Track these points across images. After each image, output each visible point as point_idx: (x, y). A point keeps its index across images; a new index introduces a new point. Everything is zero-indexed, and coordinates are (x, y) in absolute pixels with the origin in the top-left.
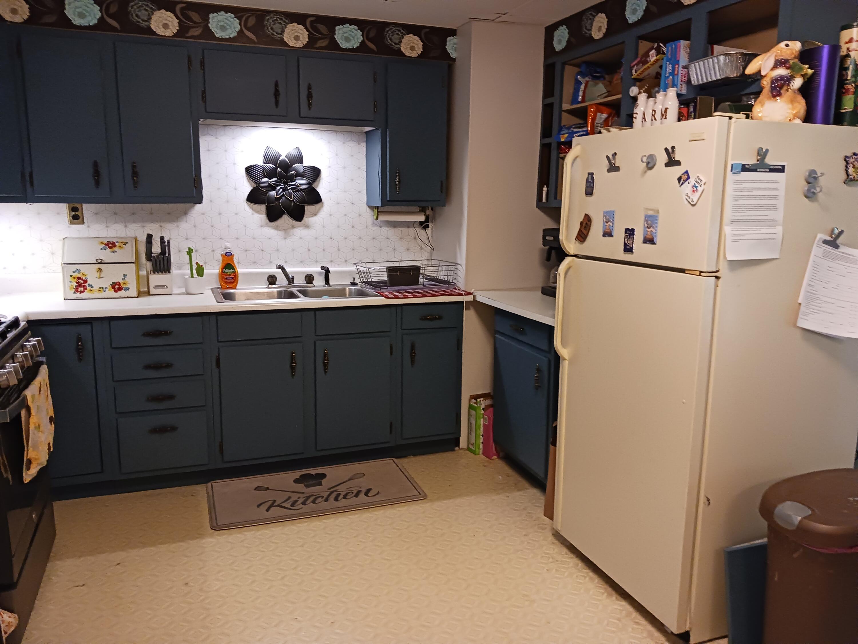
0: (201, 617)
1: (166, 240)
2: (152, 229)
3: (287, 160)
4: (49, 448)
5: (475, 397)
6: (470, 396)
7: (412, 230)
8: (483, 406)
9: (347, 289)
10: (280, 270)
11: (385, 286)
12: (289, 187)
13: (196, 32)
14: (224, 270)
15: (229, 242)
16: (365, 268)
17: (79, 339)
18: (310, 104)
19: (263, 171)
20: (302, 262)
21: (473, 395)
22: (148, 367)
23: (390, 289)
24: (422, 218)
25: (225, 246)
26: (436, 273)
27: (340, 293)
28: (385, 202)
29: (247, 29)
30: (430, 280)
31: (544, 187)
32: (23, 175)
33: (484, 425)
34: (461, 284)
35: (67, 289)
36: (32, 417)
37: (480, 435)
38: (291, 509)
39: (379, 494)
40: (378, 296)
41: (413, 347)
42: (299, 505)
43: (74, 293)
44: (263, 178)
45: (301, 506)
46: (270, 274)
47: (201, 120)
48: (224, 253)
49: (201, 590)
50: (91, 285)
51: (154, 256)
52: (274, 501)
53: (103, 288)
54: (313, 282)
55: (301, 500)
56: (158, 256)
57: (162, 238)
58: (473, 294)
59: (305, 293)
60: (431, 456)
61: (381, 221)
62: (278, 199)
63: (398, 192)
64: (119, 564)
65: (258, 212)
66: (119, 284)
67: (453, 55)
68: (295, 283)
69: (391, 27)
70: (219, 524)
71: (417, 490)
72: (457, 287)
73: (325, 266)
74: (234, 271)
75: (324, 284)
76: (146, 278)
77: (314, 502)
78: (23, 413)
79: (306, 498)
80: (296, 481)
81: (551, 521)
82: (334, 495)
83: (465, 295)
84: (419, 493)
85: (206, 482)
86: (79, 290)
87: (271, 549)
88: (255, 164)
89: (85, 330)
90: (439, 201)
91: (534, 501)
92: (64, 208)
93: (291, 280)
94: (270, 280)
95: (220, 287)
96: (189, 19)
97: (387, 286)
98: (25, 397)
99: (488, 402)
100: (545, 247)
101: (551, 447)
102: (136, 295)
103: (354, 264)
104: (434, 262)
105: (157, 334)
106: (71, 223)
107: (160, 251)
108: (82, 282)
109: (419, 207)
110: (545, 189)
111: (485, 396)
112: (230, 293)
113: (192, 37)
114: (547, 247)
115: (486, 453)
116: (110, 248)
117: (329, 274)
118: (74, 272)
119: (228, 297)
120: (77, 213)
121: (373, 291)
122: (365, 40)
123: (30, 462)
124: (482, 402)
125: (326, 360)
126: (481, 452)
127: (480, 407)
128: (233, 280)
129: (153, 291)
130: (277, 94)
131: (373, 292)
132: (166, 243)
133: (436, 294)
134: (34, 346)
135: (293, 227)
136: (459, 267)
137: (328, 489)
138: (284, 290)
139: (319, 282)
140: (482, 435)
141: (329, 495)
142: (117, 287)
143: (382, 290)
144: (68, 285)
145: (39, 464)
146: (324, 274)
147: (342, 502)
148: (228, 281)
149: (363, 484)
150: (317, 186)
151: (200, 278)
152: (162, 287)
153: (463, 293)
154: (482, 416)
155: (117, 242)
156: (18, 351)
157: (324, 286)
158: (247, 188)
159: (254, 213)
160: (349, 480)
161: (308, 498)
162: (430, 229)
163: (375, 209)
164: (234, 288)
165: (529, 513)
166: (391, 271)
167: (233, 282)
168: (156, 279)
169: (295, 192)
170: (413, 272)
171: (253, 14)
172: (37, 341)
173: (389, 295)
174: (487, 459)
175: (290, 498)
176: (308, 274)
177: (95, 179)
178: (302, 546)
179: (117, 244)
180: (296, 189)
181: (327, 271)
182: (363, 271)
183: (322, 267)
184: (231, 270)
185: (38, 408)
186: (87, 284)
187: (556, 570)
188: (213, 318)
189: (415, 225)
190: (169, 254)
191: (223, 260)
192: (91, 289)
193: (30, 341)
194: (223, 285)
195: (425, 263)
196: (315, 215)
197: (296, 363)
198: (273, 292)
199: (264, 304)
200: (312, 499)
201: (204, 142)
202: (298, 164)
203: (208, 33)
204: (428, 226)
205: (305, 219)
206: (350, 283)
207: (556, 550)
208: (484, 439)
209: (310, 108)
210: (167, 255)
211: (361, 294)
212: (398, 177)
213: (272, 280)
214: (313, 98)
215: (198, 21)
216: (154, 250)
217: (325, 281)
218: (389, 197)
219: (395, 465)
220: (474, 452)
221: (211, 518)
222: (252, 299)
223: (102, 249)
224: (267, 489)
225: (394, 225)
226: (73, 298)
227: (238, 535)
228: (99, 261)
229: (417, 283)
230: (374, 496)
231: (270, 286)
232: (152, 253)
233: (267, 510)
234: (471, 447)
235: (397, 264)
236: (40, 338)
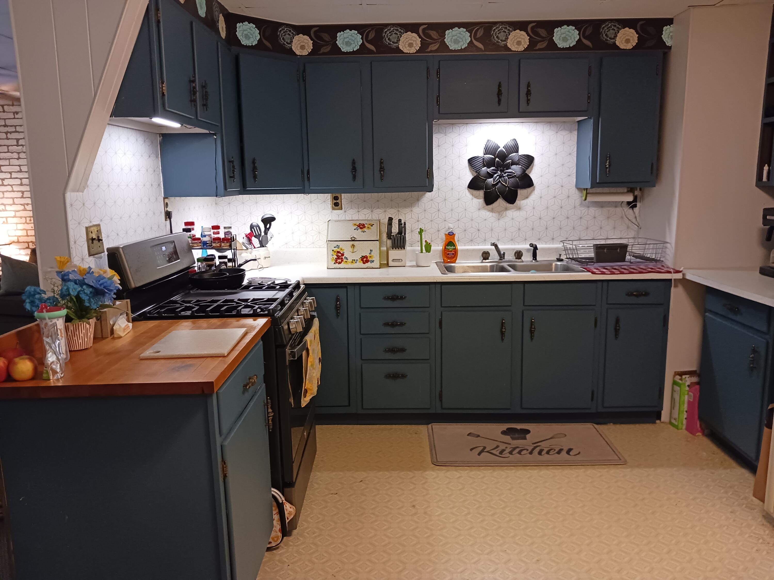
0: (426, 535)
1: (403, 222)
2: (391, 213)
3: (504, 150)
4: (318, 383)
5: (681, 374)
6: (675, 372)
7: (619, 210)
8: (688, 383)
9: (554, 264)
10: (493, 247)
11: (592, 262)
12: (505, 174)
13: (434, 47)
14: (447, 247)
15: (451, 224)
16: (572, 246)
17: (337, 300)
18: (528, 100)
19: (483, 162)
20: (512, 240)
21: (678, 372)
22: (386, 324)
23: (597, 265)
24: (630, 198)
25: (449, 227)
26: (643, 250)
27: (547, 268)
28: (594, 184)
29: (477, 40)
30: (636, 257)
31: (765, 166)
32: (303, 172)
33: (689, 402)
34: (669, 262)
35: (330, 260)
36: (309, 357)
37: (683, 411)
38: (500, 457)
39: (580, 454)
40: (584, 271)
41: (617, 321)
42: (506, 454)
43: (334, 263)
44: (483, 167)
45: (508, 455)
46: (485, 251)
47: (435, 121)
48: (447, 233)
49: (425, 513)
50: (347, 258)
51: (393, 235)
52: (485, 448)
53: (355, 260)
54: (522, 258)
55: (508, 450)
56: (396, 235)
57: (400, 221)
58: (683, 272)
59: (514, 267)
60: (632, 426)
61: (589, 202)
62: (494, 185)
63: (608, 174)
64: (361, 481)
65: (476, 197)
66: (366, 257)
67: (669, 43)
68: (505, 258)
69: (607, 24)
70: (438, 460)
71: (617, 455)
72: (666, 265)
73: (534, 243)
74: (454, 247)
75: (532, 259)
76: (386, 254)
77: (519, 453)
78: (304, 353)
79: (512, 449)
80: (504, 433)
81: (761, 503)
82: (538, 449)
83: (674, 273)
84: (619, 458)
85: (428, 424)
86: (338, 261)
87: (483, 488)
88: (476, 156)
89: (342, 293)
90: (649, 182)
91: (742, 481)
92: (328, 197)
93: (502, 256)
94: (484, 256)
95: (443, 261)
96: (429, 37)
97: (594, 263)
98: (306, 342)
99: (695, 379)
100: (765, 227)
101: (766, 430)
102: (378, 267)
103: (561, 241)
104: (640, 240)
105: (394, 298)
106: (333, 209)
107: (398, 231)
108: (340, 255)
109: (628, 188)
110: (766, 168)
111: (691, 373)
112: (451, 266)
113: (431, 51)
114: (768, 227)
115: (690, 429)
116: (361, 228)
117: (537, 251)
118: (335, 247)
119: (450, 270)
120: (337, 201)
121: (579, 266)
122: (582, 38)
123: (306, 391)
124: (687, 379)
125: (533, 328)
126: (684, 427)
127: (685, 384)
128: (453, 255)
129: (391, 263)
130: (499, 93)
131: (580, 268)
132: (403, 225)
133: (644, 271)
134: (310, 303)
135: (506, 209)
136: (668, 245)
137: (533, 444)
138: (497, 265)
139: (527, 258)
140: (686, 411)
141: (533, 449)
142: (365, 259)
143: (588, 266)
144: (331, 257)
145: (312, 394)
146: (532, 251)
147: (545, 457)
148: (450, 256)
149: (565, 444)
150: (530, 172)
151: (427, 253)
152: (398, 260)
153: (672, 270)
154: (686, 393)
155: (366, 224)
156: (300, 306)
157: (532, 261)
158: (468, 176)
159: (473, 198)
160: (551, 438)
161: (514, 449)
162: (637, 208)
163: (583, 191)
164: (454, 262)
165: (736, 491)
166: (599, 248)
167: (454, 258)
168: (394, 254)
169: (510, 178)
170: (620, 249)
171: (481, 27)
172: (312, 299)
173: (595, 270)
174: (691, 435)
175: (498, 447)
176: (517, 251)
177: (353, 174)
178: (510, 490)
179: (366, 225)
180: (511, 176)
181: (535, 248)
182: (570, 248)
183: (530, 244)
184: (453, 247)
185: (313, 350)
186: (343, 257)
187: (768, 553)
188: (438, 287)
189: (622, 204)
190: (405, 234)
191: (447, 239)
192: (347, 261)
193: (307, 300)
194: (445, 260)
195: (631, 241)
196: (527, 198)
197: (505, 329)
198: (487, 266)
199: (480, 276)
200: (517, 450)
201: (437, 139)
202: (514, 154)
203: (444, 47)
204: (635, 206)
205: (517, 202)
206: (556, 259)
207: (767, 532)
208: (688, 415)
209: (528, 104)
210: (403, 234)
211: (567, 269)
212: (608, 161)
213: (486, 255)
214: (531, 95)
215: (436, 38)
216: (393, 231)
217: (533, 257)
218: (599, 180)
219: (595, 430)
220: (676, 427)
221: (432, 455)
222: (469, 272)
223: (355, 229)
224: (478, 436)
225: (601, 205)
226: (334, 268)
227: (455, 472)
228: (353, 239)
229: (623, 260)
230: (574, 455)
231: (484, 261)
232: (392, 233)
233: (479, 454)
234: (673, 421)
235: (603, 242)
236: (314, 298)
